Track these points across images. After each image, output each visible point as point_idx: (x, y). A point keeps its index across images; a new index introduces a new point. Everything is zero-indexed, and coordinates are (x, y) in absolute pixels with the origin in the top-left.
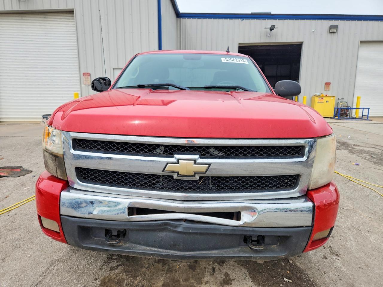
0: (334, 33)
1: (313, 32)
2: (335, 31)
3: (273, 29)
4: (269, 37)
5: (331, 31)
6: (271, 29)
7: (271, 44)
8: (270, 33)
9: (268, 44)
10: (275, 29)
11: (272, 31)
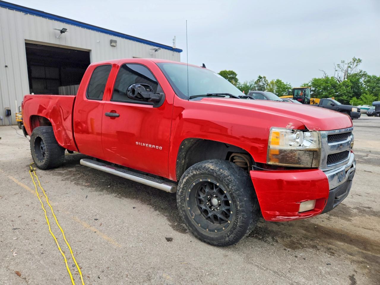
0: (114, 46)
1: (98, 42)
2: (115, 45)
3: (64, 32)
4: (58, 38)
5: (112, 45)
6: (62, 32)
7: (61, 47)
8: (60, 35)
9: (57, 46)
10: (65, 32)
11: (63, 33)
